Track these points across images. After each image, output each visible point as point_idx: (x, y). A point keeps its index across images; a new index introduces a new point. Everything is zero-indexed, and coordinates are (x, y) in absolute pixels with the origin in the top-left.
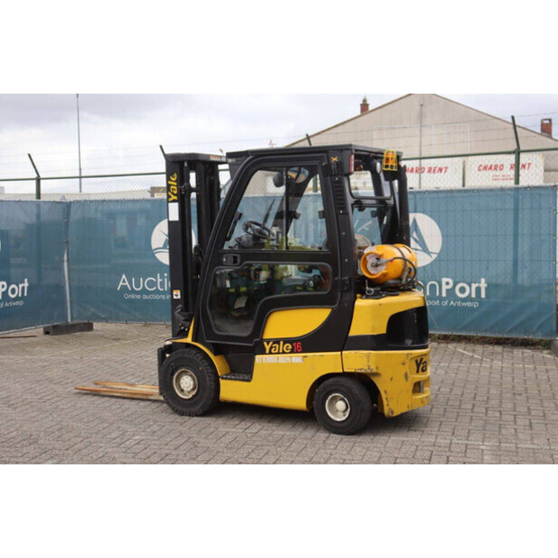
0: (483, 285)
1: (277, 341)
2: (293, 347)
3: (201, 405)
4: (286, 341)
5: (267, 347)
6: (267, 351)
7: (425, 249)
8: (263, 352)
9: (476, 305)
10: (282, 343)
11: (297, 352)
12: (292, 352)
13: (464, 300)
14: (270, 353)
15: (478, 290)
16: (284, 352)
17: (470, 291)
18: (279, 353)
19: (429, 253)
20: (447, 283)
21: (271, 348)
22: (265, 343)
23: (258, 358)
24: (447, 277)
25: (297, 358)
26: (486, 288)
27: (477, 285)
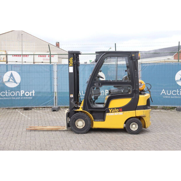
0: (34, 92)
1: (114, 109)
2: (119, 110)
3: (86, 130)
4: (117, 108)
5: (110, 111)
6: (110, 112)
7: (15, 82)
8: (109, 112)
9: (31, 98)
10: (115, 109)
11: (121, 111)
12: (119, 111)
13: (27, 97)
14: (111, 112)
15: (32, 93)
16: (116, 112)
17: (30, 94)
18: (114, 112)
19: (17, 83)
20: (23, 92)
21: (112, 111)
22: (110, 110)
23: (107, 114)
24: (22, 90)
25: (121, 113)
26: (34, 93)
27: (32, 92)
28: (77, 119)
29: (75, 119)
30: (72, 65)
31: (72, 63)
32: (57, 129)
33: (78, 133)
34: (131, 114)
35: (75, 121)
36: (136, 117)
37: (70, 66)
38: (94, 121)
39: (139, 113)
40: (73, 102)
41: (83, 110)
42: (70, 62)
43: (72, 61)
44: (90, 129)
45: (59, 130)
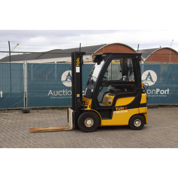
1: (120, 107)
2: (125, 108)
4: (122, 106)
5: (117, 109)
6: (117, 110)
8: (115, 110)
10: (121, 107)
11: (126, 109)
12: (124, 109)
14: (118, 110)
16: (122, 110)
18: (120, 110)
22: (116, 108)
23: (114, 112)
25: (126, 111)
28: (86, 119)
29: (84, 118)
30: (79, 65)
31: (79, 64)
32: (63, 129)
33: (87, 132)
34: (135, 111)
35: (84, 120)
36: (139, 114)
37: (77, 66)
38: (102, 119)
39: (142, 110)
40: (79, 101)
41: (91, 109)
42: (77, 62)
43: (79, 61)
44: (98, 128)
45: (65, 130)
